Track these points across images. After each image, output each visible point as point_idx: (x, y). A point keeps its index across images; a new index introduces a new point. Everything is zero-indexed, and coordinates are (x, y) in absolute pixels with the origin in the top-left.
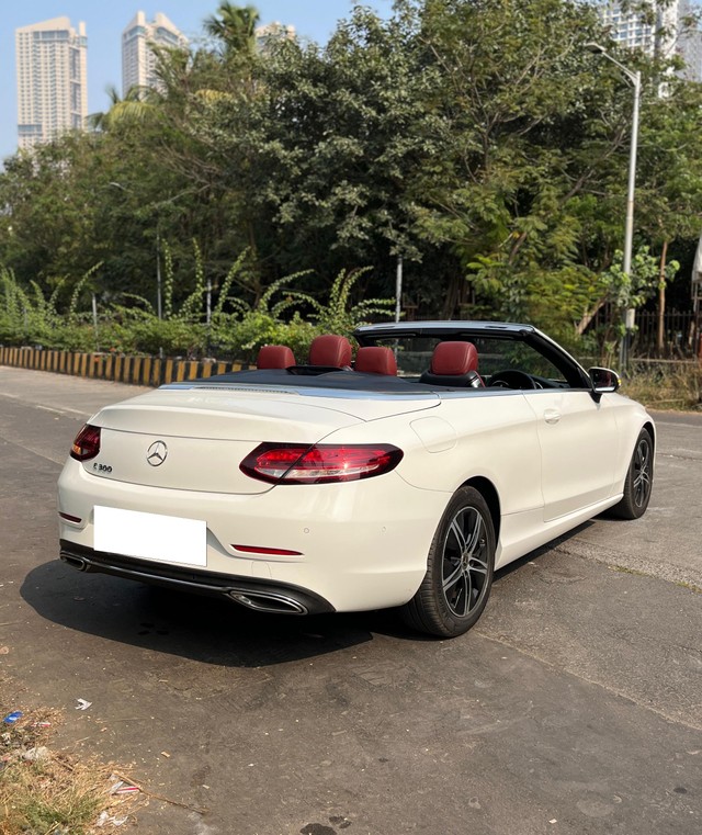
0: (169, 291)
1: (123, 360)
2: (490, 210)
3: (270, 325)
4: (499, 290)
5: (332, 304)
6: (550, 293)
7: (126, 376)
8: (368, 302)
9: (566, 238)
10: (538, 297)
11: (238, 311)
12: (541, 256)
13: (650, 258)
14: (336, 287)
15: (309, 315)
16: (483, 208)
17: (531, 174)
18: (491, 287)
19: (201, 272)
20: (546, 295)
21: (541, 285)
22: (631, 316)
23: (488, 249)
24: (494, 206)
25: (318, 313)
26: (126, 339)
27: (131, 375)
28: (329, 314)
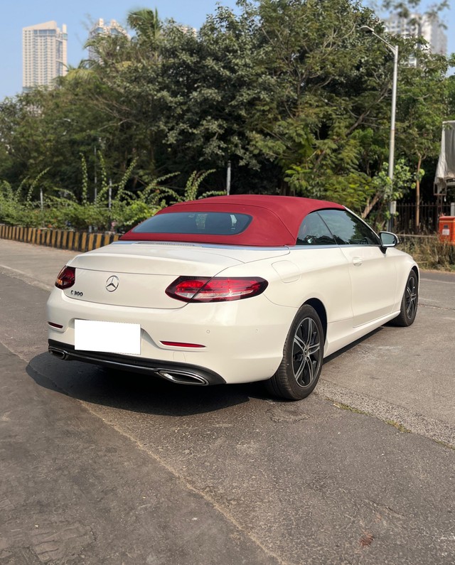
0: (85, 186)
1: (57, 232)
2: (299, 135)
3: (145, 208)
4: (306, 188)
5: (186, 195)
6: (340, 190)
7: (58, 243)
8: (209, 193)
9: (350, 153)
10: (332, 193)
11: (127, 199)
12: (334, 166)
13: (405, 167)
14: (189, 183)
16: (295, 134)
17: (327, 112)
18: (301, 186)
19: (105, 174)
20: (337, 192)
21: (334, 185)
22: (394, 206)
23: (300, 162)
24: (302, 133)
26: (59, 218)
27: (61, 242)
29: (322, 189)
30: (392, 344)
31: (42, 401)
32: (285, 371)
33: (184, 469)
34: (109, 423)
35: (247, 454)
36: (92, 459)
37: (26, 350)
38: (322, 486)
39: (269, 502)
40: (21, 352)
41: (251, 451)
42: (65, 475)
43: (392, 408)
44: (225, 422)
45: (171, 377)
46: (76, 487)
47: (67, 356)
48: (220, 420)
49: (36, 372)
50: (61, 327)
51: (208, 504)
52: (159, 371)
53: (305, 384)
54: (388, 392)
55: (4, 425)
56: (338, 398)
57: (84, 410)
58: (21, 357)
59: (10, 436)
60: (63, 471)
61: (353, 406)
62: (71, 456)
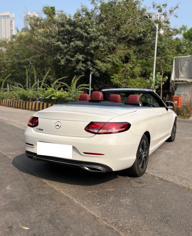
0: (27, 82)
1: (15, 102)
3: (54, 91)
4: (120, 84)
5: (72, 86)
8: (82, 85)
9: (138, 70)
11: (46, 88)
12: (131, 75)
13: (160, 76)
14: (73, 81)
15: (65, 89)
16: (115, 61)
17: (128, 52)
18: (117, 83)
19: (36, 77)
20: (132, 85)
21: (131, 83)
23: (117, 73)
24: (118, 60)
25: (68, 88)
26: (16, 96)
27: (17, 106)
28: (71, 89)
29: (126, 84)
30: (169, 150)
31: (24, 179)
32: (136, 164)
33: (100, 213)
34: (58, 189)
35: (126, 205)
36: (55, 209)
37: (11, 153)
38: (167, 221)
39: (145, 230)
40: (9, 155)
41: (128, 203)
42: (44, 219)
43: (182, 179)
44: (111, 188)
45: (87, 169)
46: (51, 225)
47: (36, 159)
48: (108, 187)
49: (18, 164)
50: (33, 145)
51: (117, 233)
52: (82, 166)
53: (142, 169)
54: (177, 172)
55: (8, 192)
56: (156, 175)
57: (45, 183)
58: (10, 157)
59: (13, 198)
60: (43, 217)
61: (164, 179)
62: (45, 208)
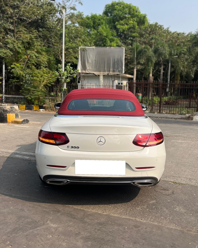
2: (19, 48)
4: (23, 75)
6: (40, 77)
9: (44, 58)
10: (36, 78)
12: (36, 64)
13: (71, 67)
16: (17, 47)
17: (32, 37)
18: (20, 74)
20: (38, 77)
21: (37, 74)
22: (65, 85)
23: (17, 61)
24: (20, 46)
29: (30, 76)
34: (105, 213)
47: (68, 183)
50: (64, 167)
52: (134, 182)
61: (177, 182)
